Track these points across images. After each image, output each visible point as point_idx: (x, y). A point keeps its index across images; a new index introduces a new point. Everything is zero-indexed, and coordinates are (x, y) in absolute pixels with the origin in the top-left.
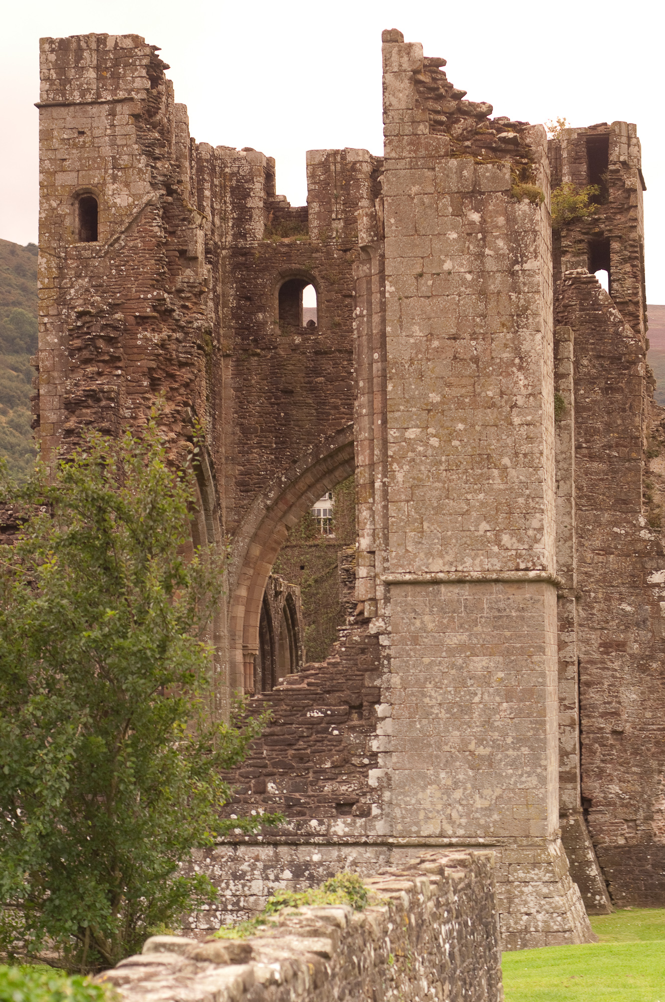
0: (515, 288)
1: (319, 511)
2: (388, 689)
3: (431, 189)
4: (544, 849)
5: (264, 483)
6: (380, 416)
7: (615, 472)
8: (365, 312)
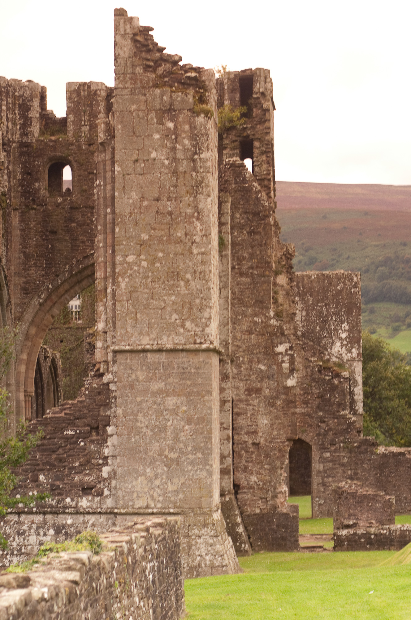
0: (195, 169)
1: (72, 306)
2: (114, 417)
3: (143, 107)
4: (211, 516)
5: (38, 289)
6: (111, 248)
7: (255, 283)
8: (102, 183)
